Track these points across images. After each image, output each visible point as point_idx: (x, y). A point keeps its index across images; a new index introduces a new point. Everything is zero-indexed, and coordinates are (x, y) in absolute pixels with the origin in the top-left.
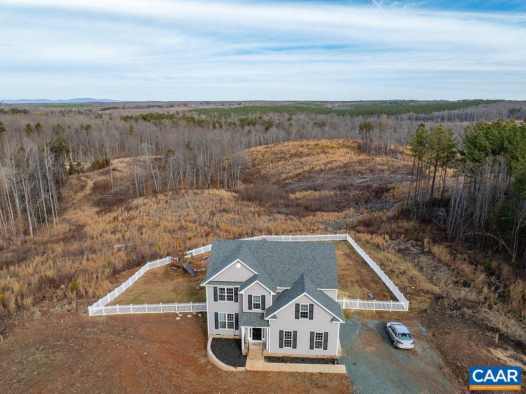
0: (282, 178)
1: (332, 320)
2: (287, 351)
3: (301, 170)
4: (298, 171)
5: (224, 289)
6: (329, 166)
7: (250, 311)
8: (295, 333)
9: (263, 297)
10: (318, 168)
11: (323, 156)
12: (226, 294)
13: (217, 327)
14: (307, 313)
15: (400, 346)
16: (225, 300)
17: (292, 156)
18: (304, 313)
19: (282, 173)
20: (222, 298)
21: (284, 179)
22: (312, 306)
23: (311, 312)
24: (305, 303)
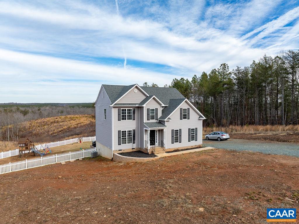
0: (50, 133)
1: (199, 118)
2: (177, 145)
3: (62, 129)
4: (60, 129)
5: (126, 110)
6: (79, 125)
7: (148, 121)
8: (180, 130)
9: (157, 109)
10: (73, 127)
11: (73, 121)
12: (127, 114)
13: (119, 144)
14: (186, 115)
16: (126, 119)
17: (52, 123)
18: (185, 115)
20: (124, 119)
21: (52, 134)
22: (189, 109)
23: (189, 114)
24: (185, 107)
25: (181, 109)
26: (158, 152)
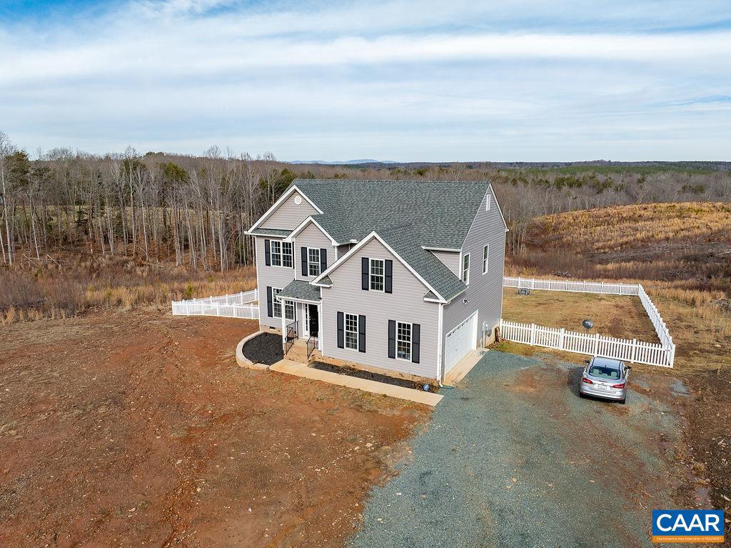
0: (596, 247)
2: (349, 356)
3: (631, 238)
4: (625, 239)
5: (279, 243)
7: (304, 278)
8: (363, 318)
9: (324, 252)
10: (662, 236)
11: (677, 221)
12: (282, 254)
13: (270, 315)
14: (381, 279)
15: (587, 388)
16: (280, 265)
18: (377, 279)
19: (598, 241)
20: (278, 262)
22: (389, 263)
23: (389, 276)
24: (380, 257)
25: (365, 261)
26: (291, 357)
